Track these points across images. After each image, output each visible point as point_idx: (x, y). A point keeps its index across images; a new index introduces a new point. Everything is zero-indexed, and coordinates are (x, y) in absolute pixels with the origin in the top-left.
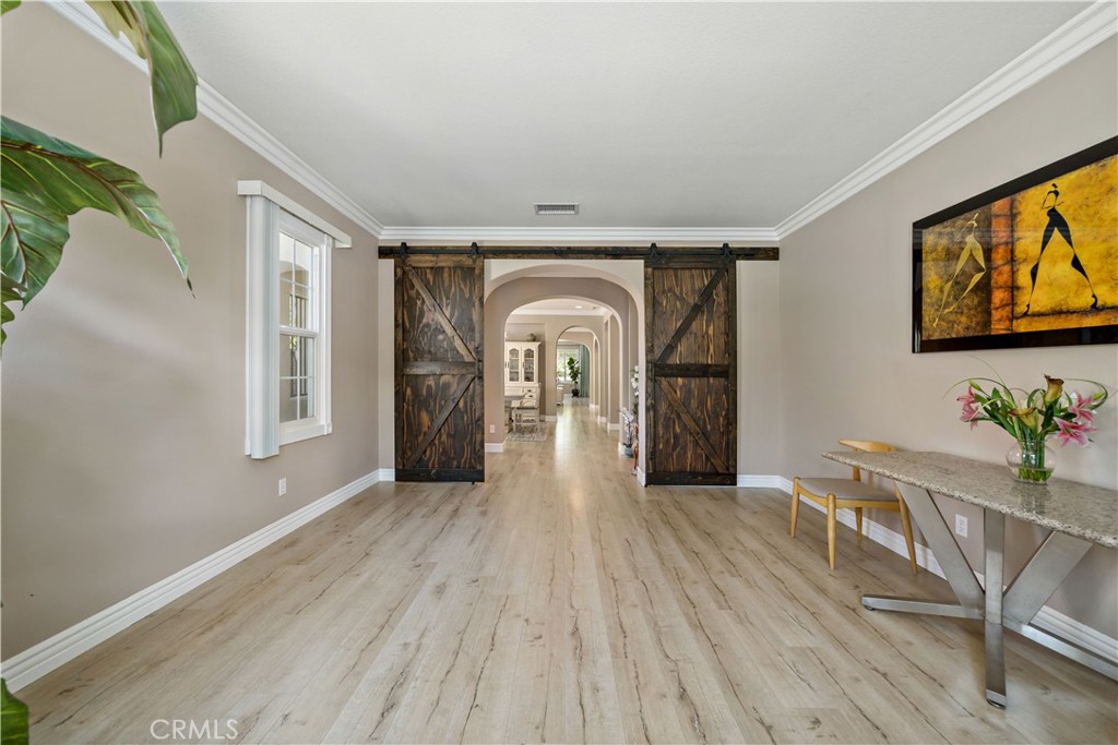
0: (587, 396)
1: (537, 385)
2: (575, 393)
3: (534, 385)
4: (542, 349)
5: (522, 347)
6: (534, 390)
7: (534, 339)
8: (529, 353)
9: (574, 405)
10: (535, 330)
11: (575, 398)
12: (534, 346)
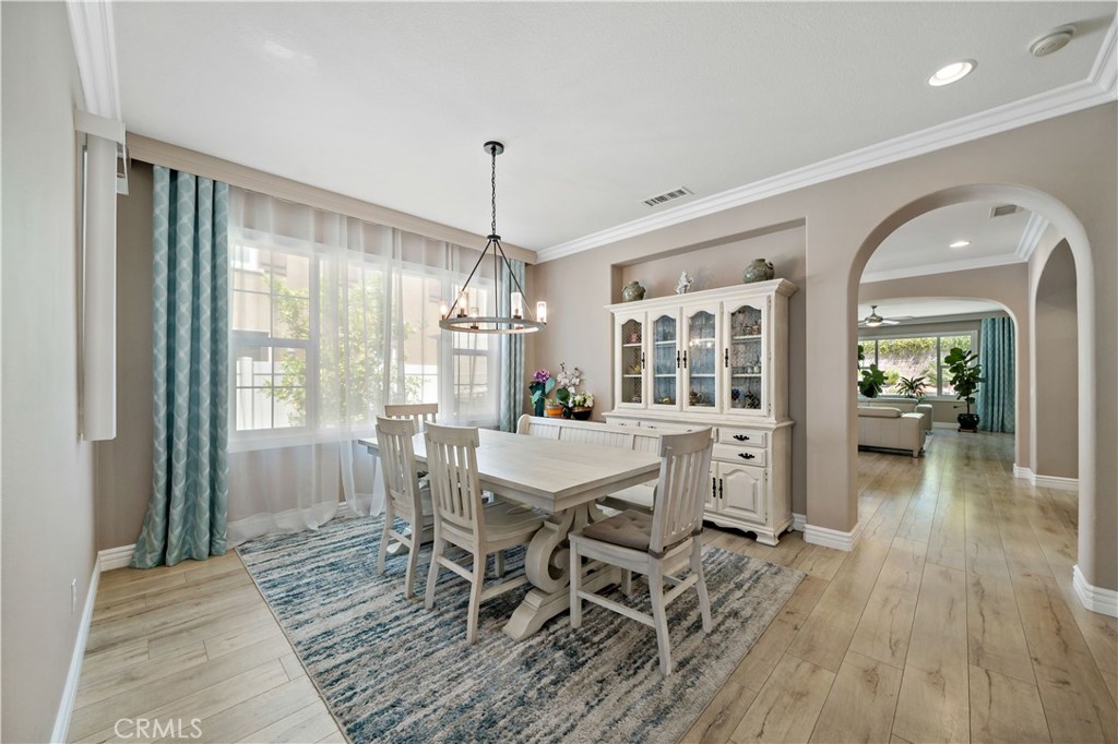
0: (1005, 429)
1: (772, 422)
2: (968, 423)
3: (764, 419)
4: (793, 302)
5: (722, 302)
6: (756, 437)
7: (766, 272)
8: (746, 318)
9: (966, 459)
10: (773, 250)
11: (968, 435)
12: (763, 296)
